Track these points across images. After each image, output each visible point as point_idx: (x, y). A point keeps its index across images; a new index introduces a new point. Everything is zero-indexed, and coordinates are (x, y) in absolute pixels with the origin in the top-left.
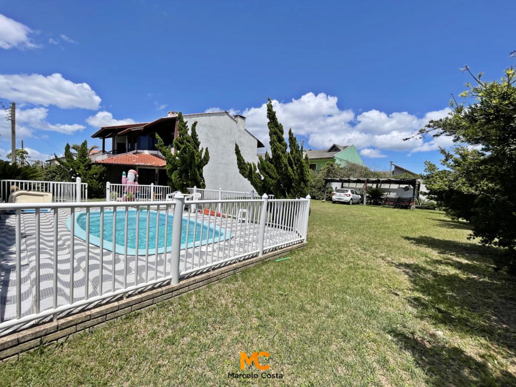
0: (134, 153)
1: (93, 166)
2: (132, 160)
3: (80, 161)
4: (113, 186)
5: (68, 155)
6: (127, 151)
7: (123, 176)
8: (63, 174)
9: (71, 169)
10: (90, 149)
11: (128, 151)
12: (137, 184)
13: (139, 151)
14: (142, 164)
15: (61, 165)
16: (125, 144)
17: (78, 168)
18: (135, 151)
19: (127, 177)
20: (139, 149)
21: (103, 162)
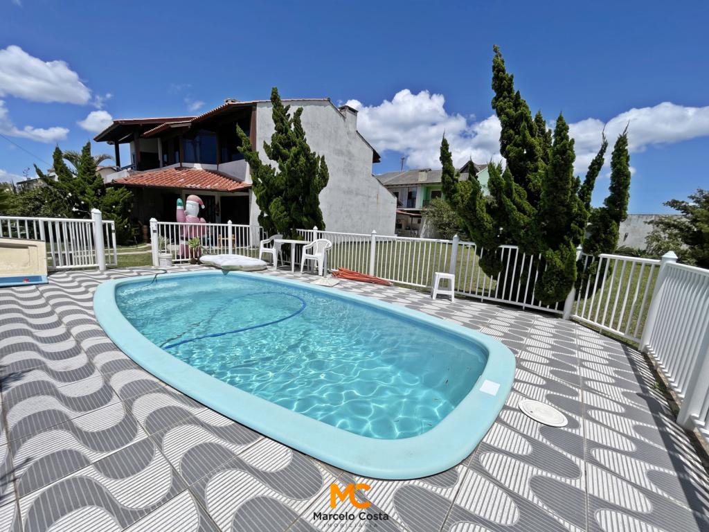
0: (176, 169)
1: (108, 189)
2: (177, 179)
3: (85, 179)
4: (162, 226)
5: (59, 167)
6: (161, 164)
7: (179, 208)
8: (56, 202)
9: (70, 194)
10: (97, 159)
11: (164, 166)
12: (202, 223)
13: (185, 165)
14: (198, 186)
15: (50, 187)
16: (157, 155)
17: (83, 193)
18: (178, 165)
19: (185, 209)
20: (185, 162)
21: (125, 182)
